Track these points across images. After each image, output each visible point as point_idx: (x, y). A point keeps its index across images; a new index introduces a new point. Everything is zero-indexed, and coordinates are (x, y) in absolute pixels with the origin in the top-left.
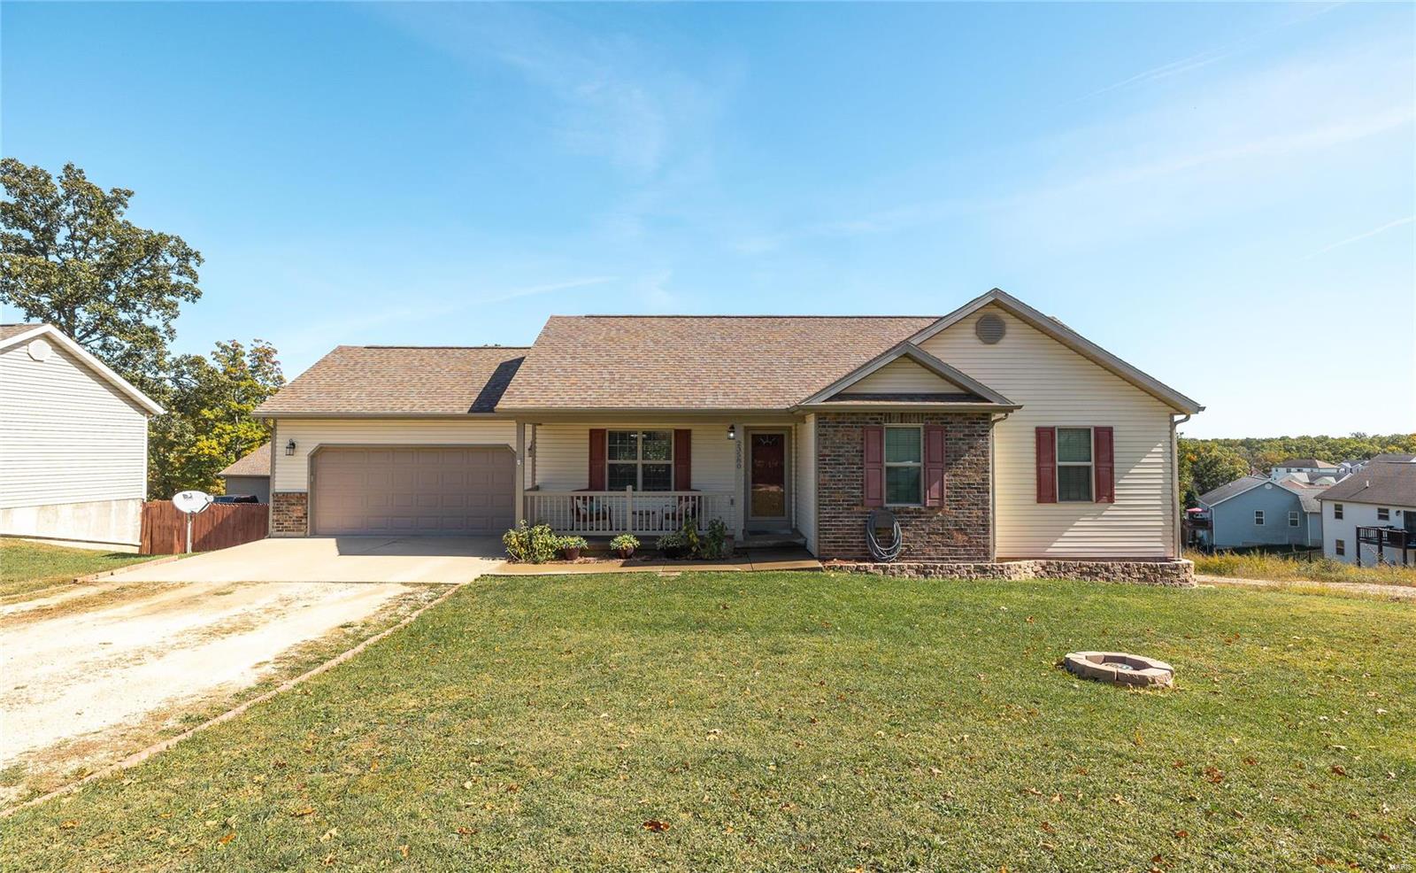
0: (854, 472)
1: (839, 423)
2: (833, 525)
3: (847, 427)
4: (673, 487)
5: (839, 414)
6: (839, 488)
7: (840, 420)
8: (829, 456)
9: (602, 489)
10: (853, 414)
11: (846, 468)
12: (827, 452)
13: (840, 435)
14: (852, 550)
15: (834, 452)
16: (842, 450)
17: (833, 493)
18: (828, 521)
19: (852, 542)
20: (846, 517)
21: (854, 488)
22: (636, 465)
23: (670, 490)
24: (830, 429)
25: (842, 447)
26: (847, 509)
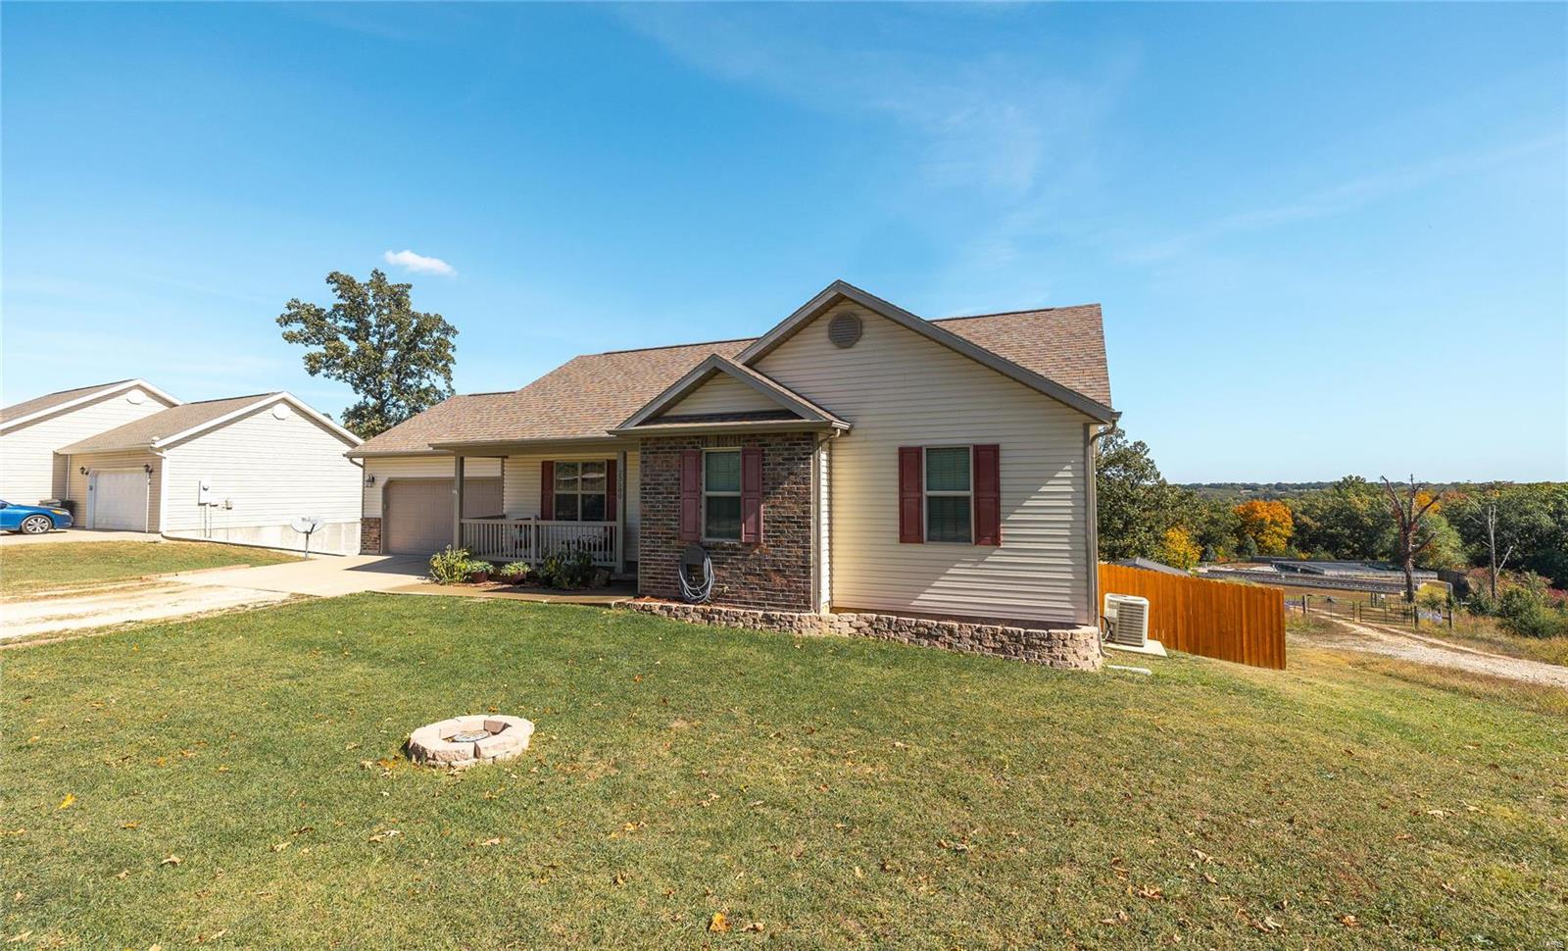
0: (672, 502)
1: (658, 448)
2: (652, 560)
3: (666, 452)
4: (579, 517)
5: (658, 439)
6: (659, 520)
7: (660, 445)
8: (649, 484)
9: (550, 519)
10: (672, 438)
11: (665, 498)
12: (648, 480)
13: (659, 462)
14: (670, 588)
15: (654, 480)
16: (661, 478)
17: (653, 524)
18: (647, 555)
19: (670, 579)
20: (665, 551)
21: (671, 520)
22: (577, 495)
23: (576, 520)
24: (651, 455)
25: (661, 475)
26: (666, 543)
